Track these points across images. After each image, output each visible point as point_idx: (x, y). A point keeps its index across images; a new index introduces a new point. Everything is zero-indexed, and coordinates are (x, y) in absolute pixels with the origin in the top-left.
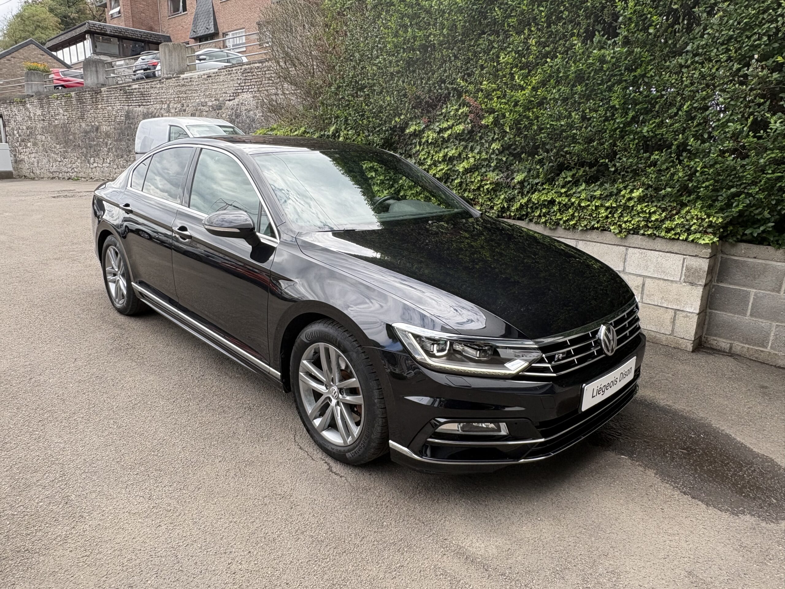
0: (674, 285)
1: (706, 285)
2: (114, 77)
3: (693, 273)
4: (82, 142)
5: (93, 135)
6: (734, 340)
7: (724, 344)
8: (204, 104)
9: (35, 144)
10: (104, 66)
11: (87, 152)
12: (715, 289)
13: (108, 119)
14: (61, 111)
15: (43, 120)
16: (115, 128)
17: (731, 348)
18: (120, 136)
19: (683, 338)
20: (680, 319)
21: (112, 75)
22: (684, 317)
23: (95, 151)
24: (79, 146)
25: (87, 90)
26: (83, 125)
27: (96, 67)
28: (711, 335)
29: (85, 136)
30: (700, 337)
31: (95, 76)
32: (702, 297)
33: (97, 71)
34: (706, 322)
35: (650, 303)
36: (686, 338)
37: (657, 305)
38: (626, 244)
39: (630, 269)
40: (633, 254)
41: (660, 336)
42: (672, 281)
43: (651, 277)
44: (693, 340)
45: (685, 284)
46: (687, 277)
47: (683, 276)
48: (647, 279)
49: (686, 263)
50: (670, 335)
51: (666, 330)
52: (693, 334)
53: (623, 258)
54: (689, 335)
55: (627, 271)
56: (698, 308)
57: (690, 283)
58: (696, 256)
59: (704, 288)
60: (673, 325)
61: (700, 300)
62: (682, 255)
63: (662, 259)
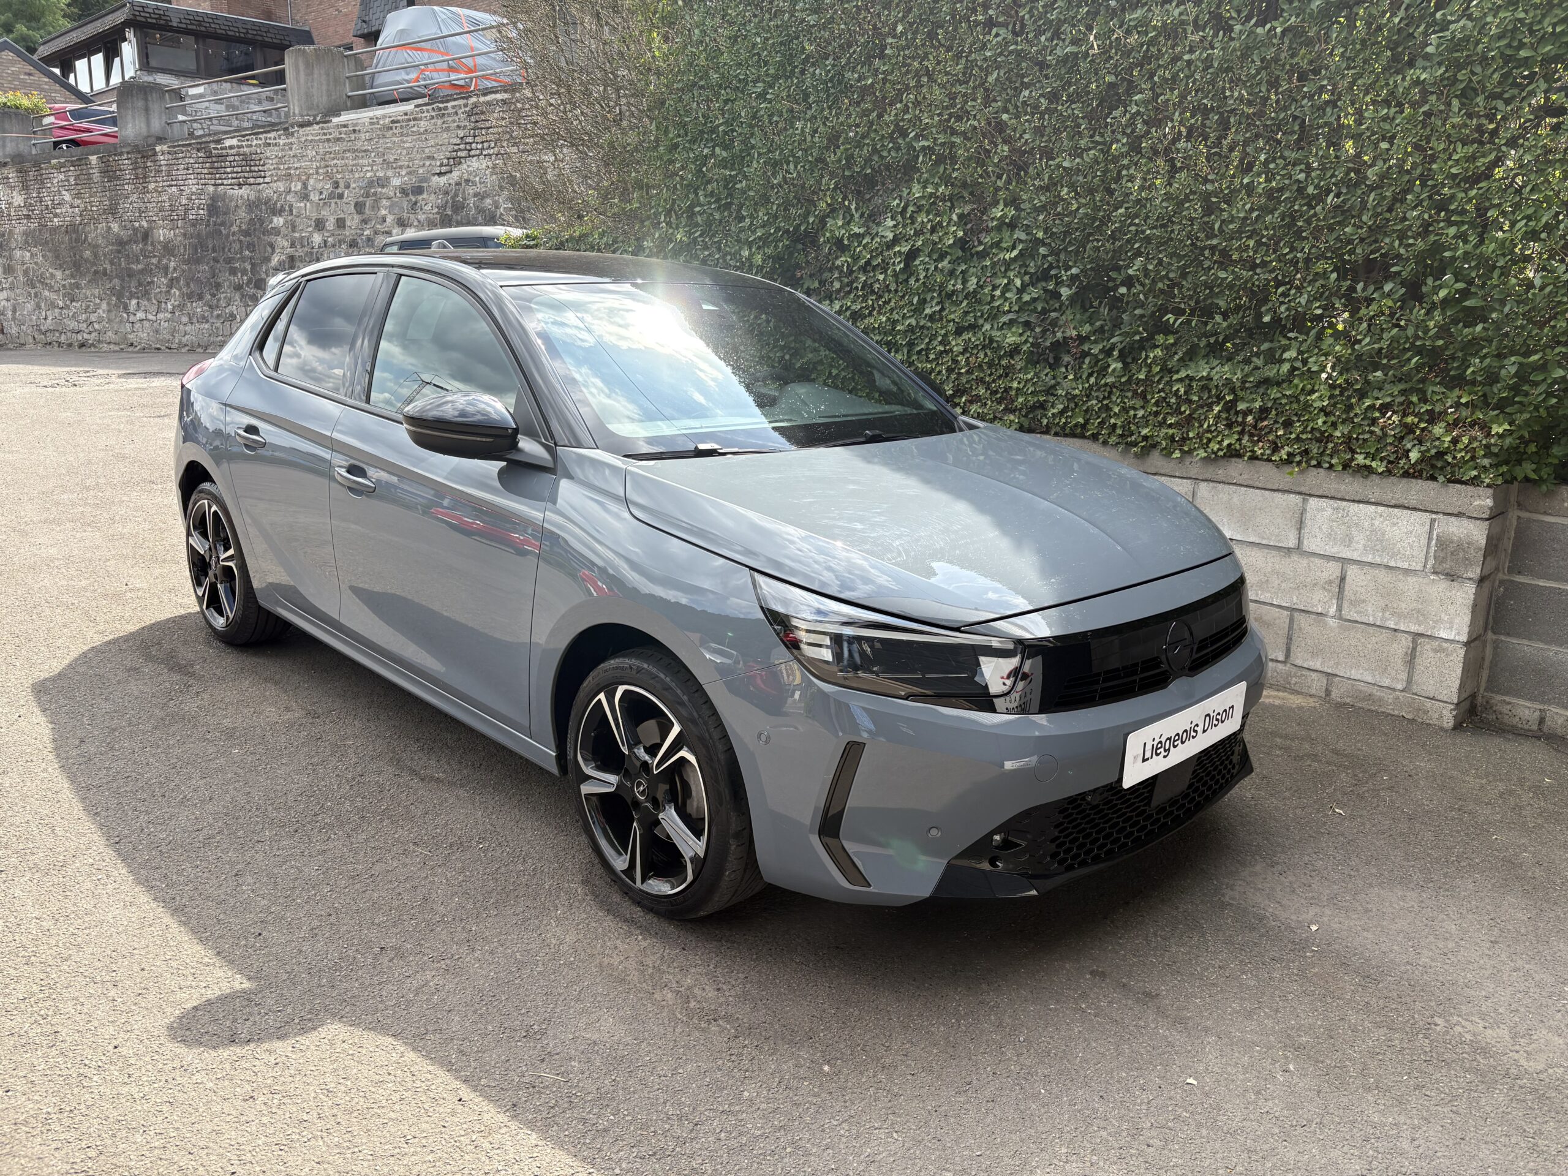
0: (1411, 580)
1: (1481, 580)
2: (184, 122)
3: (1452, 553)
4: (112, 263)
5: (136, 248)
6: (1549, 702)
7: (1527, 712)
8: (383, 182)
10: (162, 98)
11: (123, 288)
12: (1506, 589)
13: (170, 214)
14: (67, 197)
16: (185, 235)
17: (1542, 721)
18: (196, 250)
19: (1433, 699)
20: (1427, 655)
21: (181, 118)
22: (1436, 651)
23: (140, 285)
24: (105, 273)
25: (124, 150)
26: (115, 227)
27: (146, 100)
28: (1498, 692)
29: (119, 252)
30: (1473, 696)
31: (143, 119)
32: (1475, 605)
33: (147, 110)
34: (1487, 663)
35: (1359, 619)
36: (1439, 697)
37: (1374, 625)
38: (1303, 489)
39: (1312, 544)
40: (1318, 510)
41: (1380, 693)
42: (1408, 571)
43: (1359, 562)
44: (1455, 702)
45: (1436, 578)
46: (1440, 562)
47: (1431, 558)
48: (1351, 567)
49: (1436, 531)
50: (1401, 690)
51: (1394, 679)
52: (1454, 689)
53: (1297, 519)
54: (1445, 692)
55: (1305, 549)
56: (1465, 630)
57: (1445, 574)
58: (1459, 515)
59: (1478, 585)
60: (1411, 669)
61: (1469, 614)
62: (1428, 514)
63: (1382, 522)
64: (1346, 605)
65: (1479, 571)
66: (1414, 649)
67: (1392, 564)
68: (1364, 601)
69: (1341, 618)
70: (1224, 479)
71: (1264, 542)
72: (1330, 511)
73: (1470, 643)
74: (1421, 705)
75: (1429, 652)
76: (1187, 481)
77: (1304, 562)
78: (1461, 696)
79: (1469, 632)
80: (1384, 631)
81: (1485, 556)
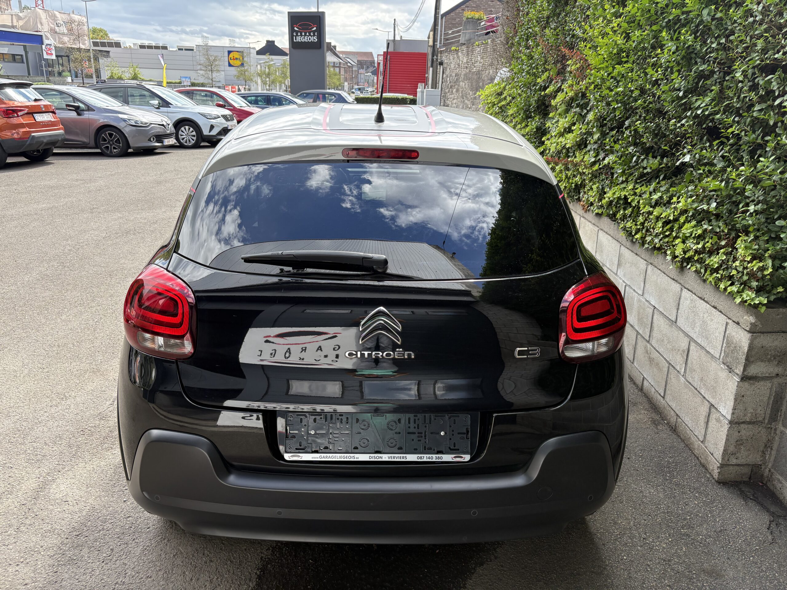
1: (748, 378)
3: (732, 352)
9: (457, 91)
15: (467, 68)
19: (712, 455)
20: (713, 422)
22: (717, 420)
28: (778, 471)
32: (738, 395)
35: (691, 382)
36: (714, 455)
37: (696, 389)
38: (682, 282)
39: (680, 323)
40: (685, 299)
41: (693, 439)
42: (713, 357)
43: (696, 342)
44: (720, 462)
45: (723, 367)
46: (727, 356)
47: (723, 352)
48: (692, 344)
49: (727, 332)
50: (702, 442)
51: (699, 432)
52: (721, 453)
53: (677, 302)
54: (717, 453)
55: (678, 324)
56: (731, 411)
57: (728, 366)
58: (738, 323)
59: (741, 381)
60: (707, 428)
61: (733, 400)
62: (726, 317)
63: (707, 317)
64: (688, 370)
65: (742, 369)
66: (709, 415)
67: (708, 349)
68: (695, 371)
69: (685, 378)
70: (656, 265)
71: (665, 313)
72: (688, 302)
73: (739, 423)
74: (707, 456)
75: (715, 420)
76: (645, 262)
77: (677, 333)
78: (728, 460)
79: (733, 413)
80: (700, 395)
81: (747, 359)
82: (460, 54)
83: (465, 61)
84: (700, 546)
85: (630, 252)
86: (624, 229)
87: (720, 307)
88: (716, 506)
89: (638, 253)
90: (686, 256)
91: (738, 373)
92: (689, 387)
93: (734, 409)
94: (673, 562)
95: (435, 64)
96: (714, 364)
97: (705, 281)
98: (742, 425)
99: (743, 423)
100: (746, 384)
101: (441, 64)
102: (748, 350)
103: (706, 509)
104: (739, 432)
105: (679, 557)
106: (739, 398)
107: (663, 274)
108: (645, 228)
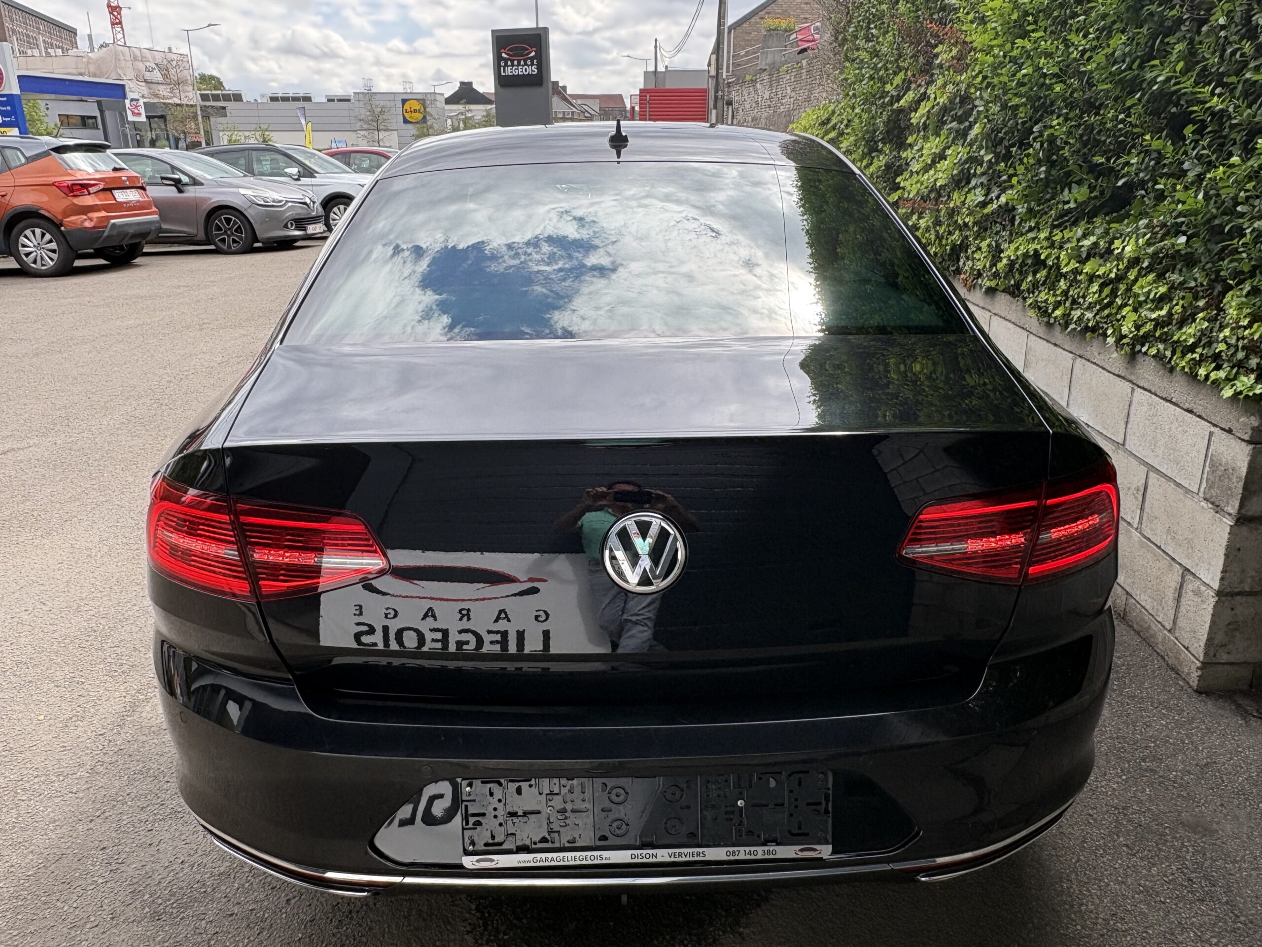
1: (1245, 520)
3: (1220, 478)
19: (1187, 649)
20: (1189, 597)
22: (1196, 593)
32: (1234, 548)
35: (1150, 537)
36: (1191, 649)
37: (1159, 547)
38: (1132, 378)
39: (1131, 444)
41: (1156, 627)
42: (1187, 491)
43: (1158, 471)
44: (1201, 659)
45: (1205, 505)
46: (1210, 486)
47: (1204, 481)
48: (1152, 475)
49: (1212, 448)
50: (1169, 631)
51: (1165, 616)
52: (1202, 644)
53: (1126, 411)
54: (1196, 645)
55: (1127, 446)
56: (1219, 575)
57: (1212, 503)
58: (1230, 431)
59: (1236, 524)
60: (1178, 607)
61: (1222, 558)
62: (1209, 425)
63: (1177, 428)
64: (1145, 518)
65: (1237, 504)
66: (1181, 587)
67: (1178, 481)
68: (1156, 518)
69: (1140, 533)
70: (1089, 357)
71: (1105, 433)
72: (1144, 409)
73: (1233, 595)
74: (1179, 652)
75: (1191, 593)
76: (1072, 355)
77: (1126, 461)
78: (1215, 656)
79: (1222, 579)
80: (1165, 556)
81: (1246, 488)
82: (758, 86)
83: (767, 96)
84: (1174, 787)
85: (1045, 342)
86: (1036, 306)
87: (1199, 410)
88: (1197, 727)
89: (1058, 343)
90: (1141, 333)
91: (1231, 511)
92: (1148, 546)
93: (1224, 571)
94: (1131, 810)
95: (720, 104)
96: (1189, 503)
97: (1172, 370)
98: (1238, 598)
99: (1239, 594)
100: (1244, 530)
101: (729, 103)
102: (1248, 473)
103: (1180, 733)
104: (1232, 609)
105: (1140, 802)
106: (1233, 553)
107: (1100, 370)
108: (1070, 299)
